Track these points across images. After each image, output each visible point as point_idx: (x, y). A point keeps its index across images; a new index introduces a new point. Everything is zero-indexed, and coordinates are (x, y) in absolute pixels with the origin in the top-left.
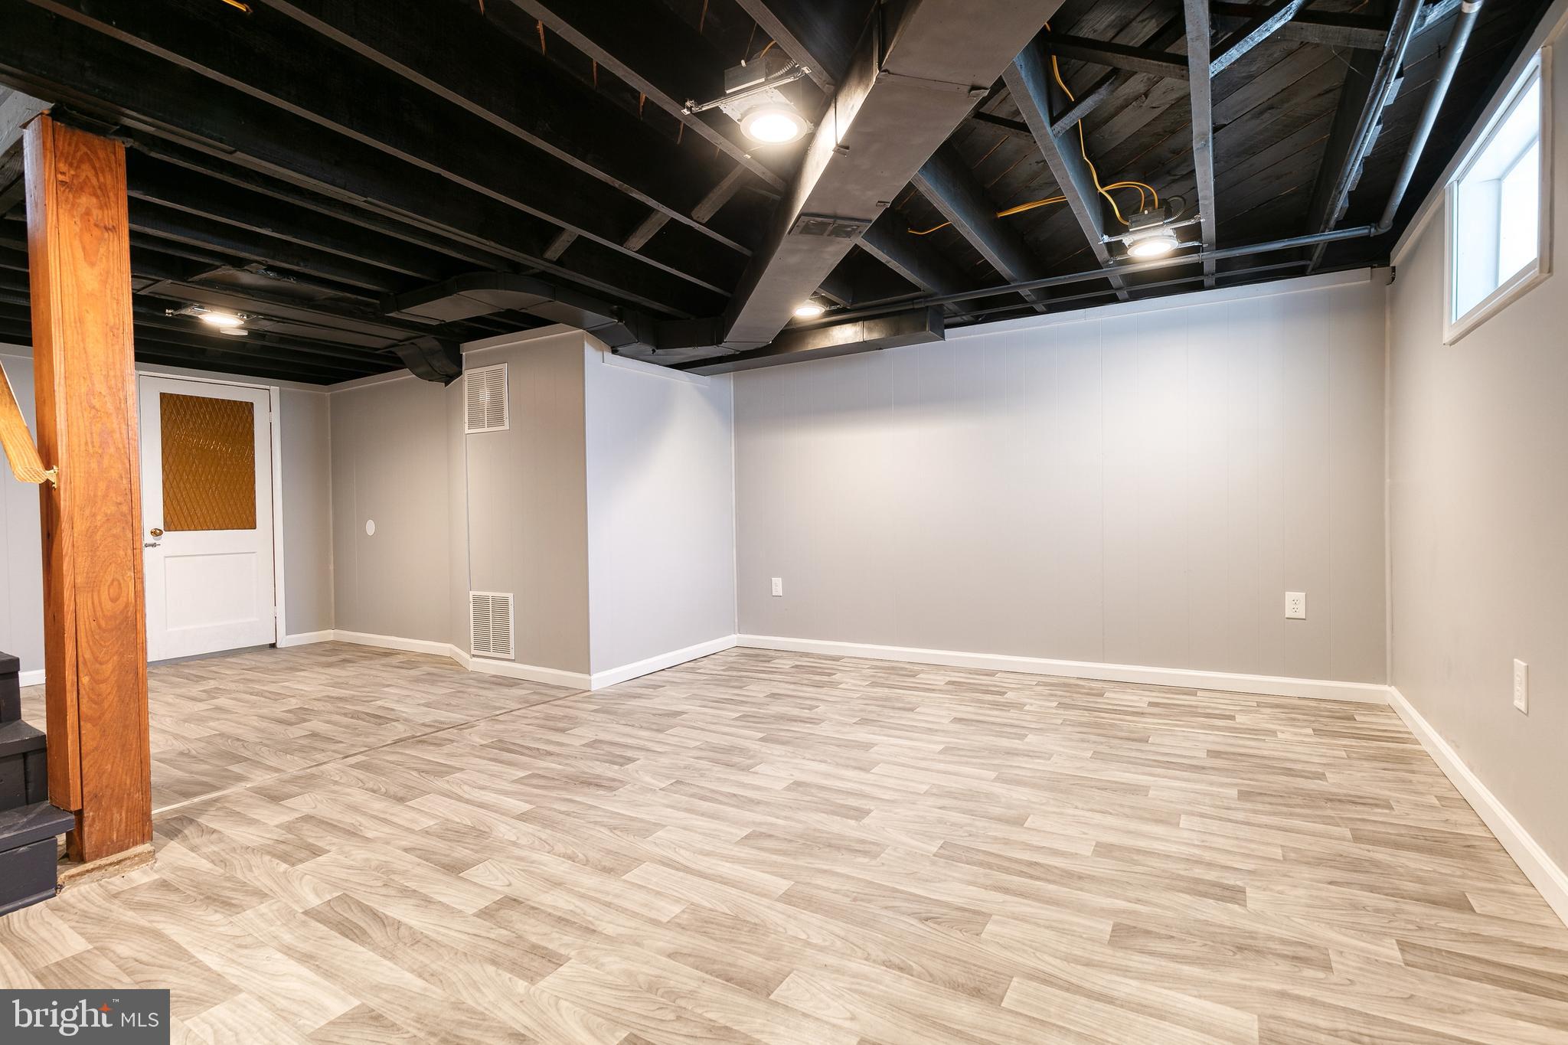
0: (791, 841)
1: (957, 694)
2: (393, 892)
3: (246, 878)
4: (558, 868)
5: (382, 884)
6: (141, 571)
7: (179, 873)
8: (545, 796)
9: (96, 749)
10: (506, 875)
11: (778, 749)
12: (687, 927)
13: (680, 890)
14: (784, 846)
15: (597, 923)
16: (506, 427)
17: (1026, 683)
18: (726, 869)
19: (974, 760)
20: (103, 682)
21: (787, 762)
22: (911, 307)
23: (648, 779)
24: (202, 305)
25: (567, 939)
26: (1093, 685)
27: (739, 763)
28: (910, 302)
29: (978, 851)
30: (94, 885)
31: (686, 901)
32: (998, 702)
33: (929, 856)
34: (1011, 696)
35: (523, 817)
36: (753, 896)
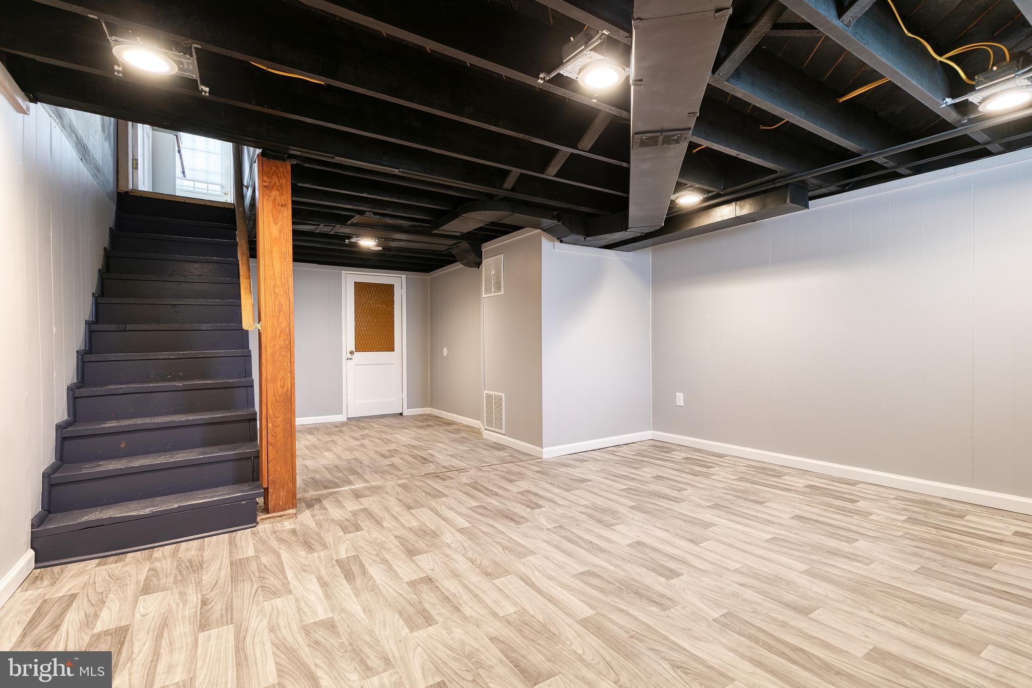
0: (610, 583)
1: (810, 496)
2: (377, 559)
3: (324, 536)
4: (462, 564)
5: (375, 554)
6: (294, 374)
7: (302, 527)
8: (480, 520)
9: (274, 459)
10: (435, 563)
11: (638, 516)
12: (511, 623)
13: (521, 598)
14: (603, 585)
15: (464, 605)
16: (502, 292)
17: (884, 495)
18: (557, 591)
19: (793, 552)
20: (277, 427)
21: (640, 526)
22: (773, 186)
23: (543, 521)
24: (358, 236)
25: (443, 611)
26: (957, 506)
27: (606, 521)
28: (772, 183)
29: (754, 626)
30: (271, 525)
31: (521, 606)
32: (846, 508)
33: (708, 620)
34: (862, 504)
35: (461, 531)
36: (564, 615)
